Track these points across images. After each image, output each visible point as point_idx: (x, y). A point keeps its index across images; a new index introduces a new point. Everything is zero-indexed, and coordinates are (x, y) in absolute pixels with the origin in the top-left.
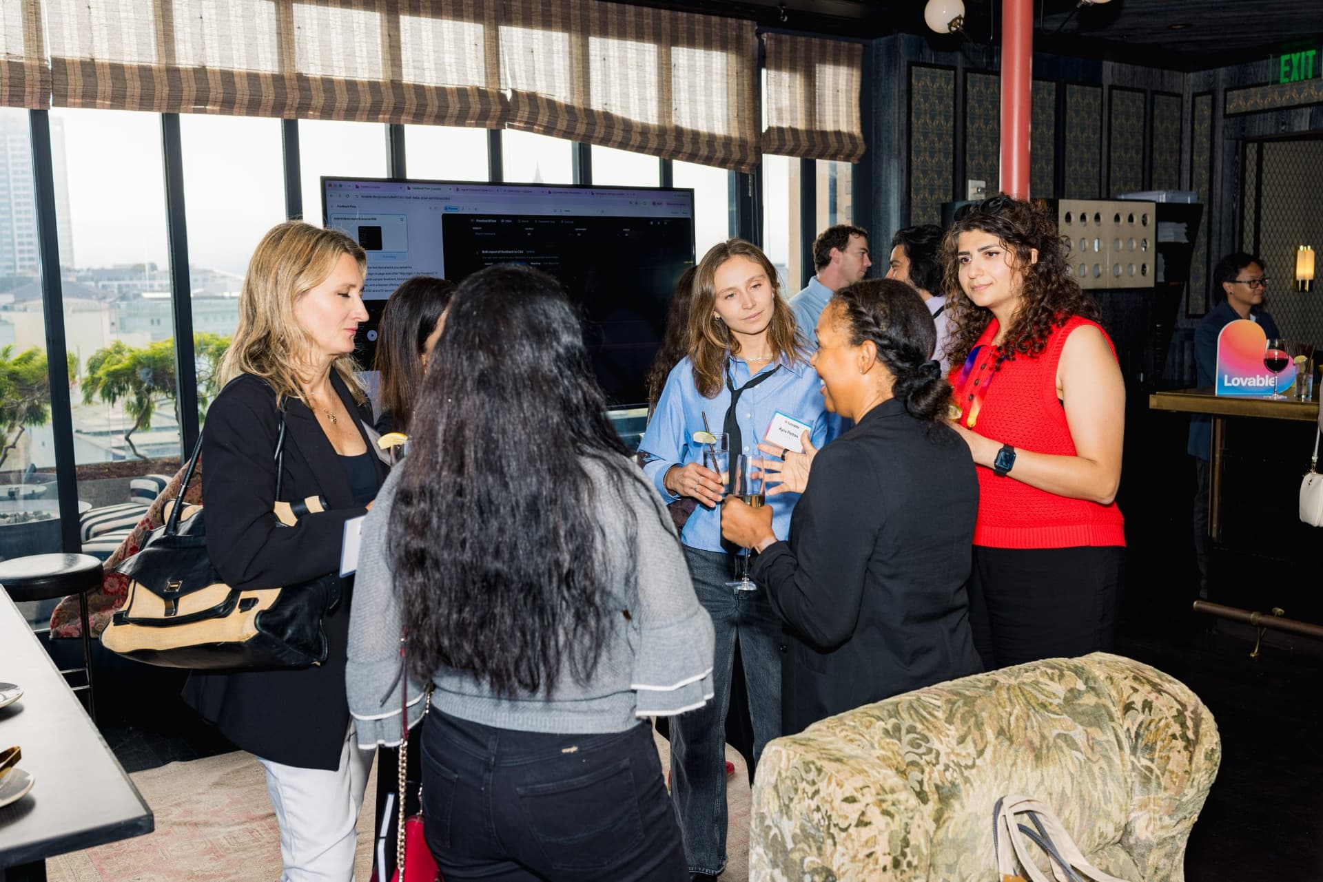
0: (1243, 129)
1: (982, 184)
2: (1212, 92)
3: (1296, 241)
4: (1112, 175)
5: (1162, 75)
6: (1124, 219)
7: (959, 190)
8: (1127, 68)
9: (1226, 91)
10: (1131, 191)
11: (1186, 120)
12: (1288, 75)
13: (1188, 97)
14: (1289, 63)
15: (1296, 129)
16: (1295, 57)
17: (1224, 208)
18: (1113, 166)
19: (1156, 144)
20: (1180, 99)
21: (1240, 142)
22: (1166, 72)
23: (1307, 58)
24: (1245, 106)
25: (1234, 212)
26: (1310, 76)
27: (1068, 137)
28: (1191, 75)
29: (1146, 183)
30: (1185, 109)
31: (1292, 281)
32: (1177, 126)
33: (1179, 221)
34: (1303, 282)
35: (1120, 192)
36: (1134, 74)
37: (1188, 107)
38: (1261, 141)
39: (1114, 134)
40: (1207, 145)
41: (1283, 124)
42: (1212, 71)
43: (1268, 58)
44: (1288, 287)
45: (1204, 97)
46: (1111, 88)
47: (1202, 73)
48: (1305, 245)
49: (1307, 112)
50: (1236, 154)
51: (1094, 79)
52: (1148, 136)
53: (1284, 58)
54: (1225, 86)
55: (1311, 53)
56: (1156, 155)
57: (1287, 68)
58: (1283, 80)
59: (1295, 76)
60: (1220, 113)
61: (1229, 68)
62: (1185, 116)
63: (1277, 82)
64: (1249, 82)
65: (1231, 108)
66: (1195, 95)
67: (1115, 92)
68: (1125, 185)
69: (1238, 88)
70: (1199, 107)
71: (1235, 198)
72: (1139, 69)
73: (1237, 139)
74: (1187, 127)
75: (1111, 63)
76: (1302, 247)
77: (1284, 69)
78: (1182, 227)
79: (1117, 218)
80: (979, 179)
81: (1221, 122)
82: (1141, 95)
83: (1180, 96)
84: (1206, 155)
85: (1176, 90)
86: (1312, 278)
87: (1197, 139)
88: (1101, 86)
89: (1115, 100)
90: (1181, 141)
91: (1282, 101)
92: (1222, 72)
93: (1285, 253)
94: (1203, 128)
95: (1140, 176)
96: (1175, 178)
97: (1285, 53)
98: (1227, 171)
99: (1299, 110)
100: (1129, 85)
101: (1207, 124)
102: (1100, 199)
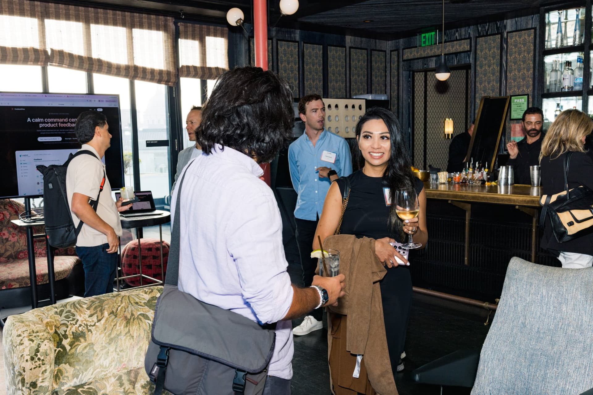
0: (410, 66)
2: (397, 50)
3: (445, 116)
4: (352, 87)
5: (376, 42)
6: (350, 107)
8: (358, 39)
9: (403, 49)
10: (361, 94)
12: (425, 42)
13: (388, 52)
14: (425, 37)
16: (427, 35)
17: (404, 102)
18: (352, 83)
19: (373, 73)
20: (384, 53)
21: (411, 72)
22: (377, 41)
23: (431, 35)
24: (411, 56)
25: (409, 104)
26: (433, 44)
27: (329, 70)
28: (390, 42)
29: (369, 90)
30: (387, 57)
31: (443, 134)
32: (384, 64)
34: (448, 135)
35: (356, 94)
36: (361, 42)
37: (388, 56)
38: (425, 71)
39: (353, 68)
40: (396, 73)
41: (425, 64)
42: (397, 40)
43: (417, 35)
44: (442, 137)
45: (395, 52)
46: (350, 48)
47: (394, 41)
48: (449, 118)
49: (434, 59)
50: (409, 77)
51: (342, 44)
52: (369, 69)
53: (423, 35)
54: (402, 47)
55: (433, 33)
56: (374, 78)
57: (424, 40)
58: (423, 45)
59: (427, 43)
60: (401, 60)
61: (404, 39)
62: (387, 61)
63: (420, 46)
64: (412, 46)
65: (405, 57)
66: (391, 51)
67: (352, 50)
68: (359, 92)
69: (407, 48)
70: (393, 56)
71: (409, 97)
72: (364, 39)
73: (409, 71)
74: (388, 66)
75: (350, 37)
76: (447, 119)
77: (423, 40)
79: (346, 106)
81: (401, 64)
82: (365, 51)
83: (385, 51)
84: (396, 78)
85: (383, 49)
86: (452, 133)
87: (393, 71)
88: (345, 47)
89: (352, 54)
90: (386, 72)
91: (424, 54)
92: (401, 41)
93: (440, 121)
94: (395, 65)
95: (366, 87)
96: (383, 88)
97: (423, 33)
98: (405, 85)
99: (431, 58)
100: (359, 47)
101: (396, 64)
102: (346, 98)
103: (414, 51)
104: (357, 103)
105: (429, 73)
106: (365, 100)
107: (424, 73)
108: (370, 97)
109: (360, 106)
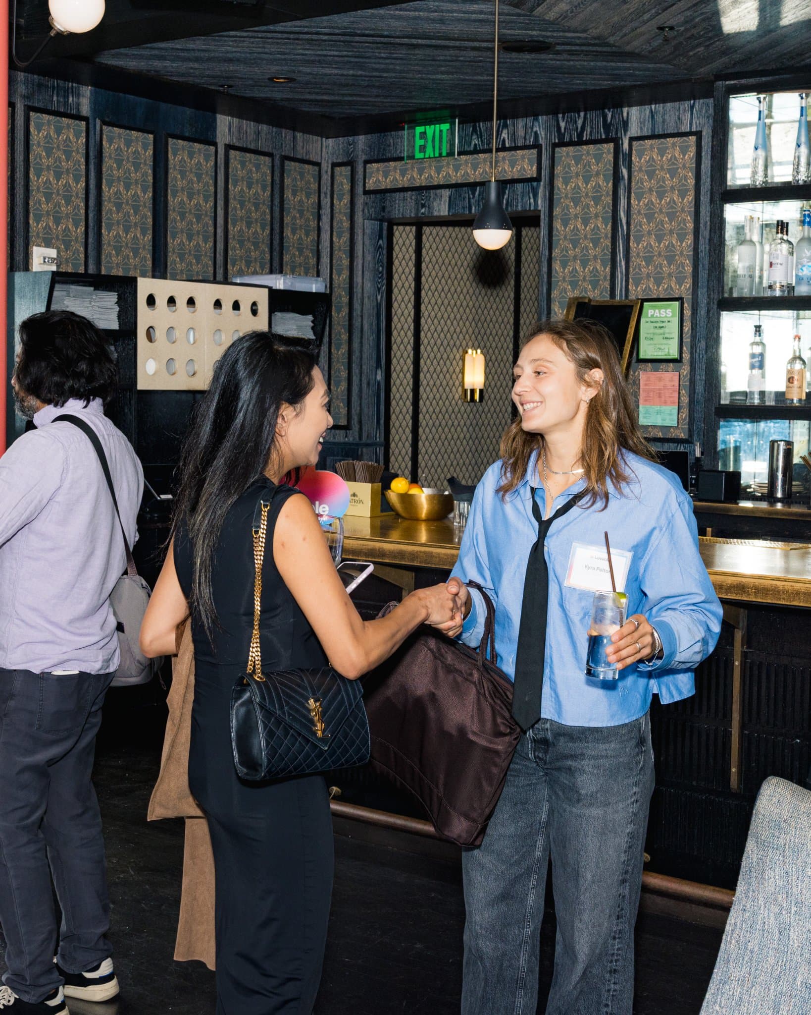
0: (383, 209)
1: (53, 253)
2: (350, 163)
3: (464, 343)
4: (230, 253)
5: (294, 138)
6: (227, 305)
7: (19, 257)
8: (249, 126)
9: (366, 162)
10: (255, 273)
11: (326, 194)
12: (423, 149)
13: (326, 166)
14: (423, 135)
15: (436, 214)
16: (430, 130)
17: (366, 300)
18: (232, 243)
19: (287, 220)
20: (317, 168)
21: (385, 224)
22: (299, 135)
23: (441, 131)
24: (386, 183)
25: (379, 306)
26: (444, 154)
27: (170, 203)
28: (330, 141)
29: (276, 264)
30: (323, 182)
31: (460, 389)
32: (314, 199)
33: (303, 312)
34: (473, 391)
35: (241, 273)
36: (258, 133)
37: (326, 178)
38: (420, 224)
39: (232, 203)
40: (346, 224)
41: (423, 206)
42: (351, 139)
43: (403, 129)
44: (457, 397)
45: (343, 168)
46: (229, 147)
47: (341, 139)
48: (475, 348)
49: (446, 193)
50: (380, 237)
51: (206, 138)
52: (277, 209)
53: (419, 130)
54: (364, 157)
55: (445, 127)
56: (288, 232)
57: (422, 142)
58: (419, 155)
59: (429, 152)
60: (360, 190)
61: (369, 136)
62: (323, 189)
63: (412, 157)
64: (389, 155)
65: (371, 184)
66: (334, 165)
67: (232, 153)
68: (248, 267)
69: (377, 161)
70: (338, 179)
71: (379, 289)
72: (264, 128)
73: (381, 221)
74: (326, 202)
75: (229, 118)
76: (470, 351)
77: (419, 142)
78: (307, 321)
79: (218, 304)
80: (48, 245)
81: (361, 200)
82: (267, 160)
83: (318, 164)
84: (346, 237)
85: (313, 158)
86: (482, 387)
87: (337, 217)
88: (215, 144)
89: (233, 163)
90: (319, 218)
91: (421, 180)
92: (361, 141)
93: (452, 356)
94: (342, 204)
95: (268, 256)
96: (313, 261)
97: (420, 125)
98: (369, 258)
99: (439, 191)
100: (252, 147)
101: (346, 200)
102: (214, 281)
103: (395, 168)
104: (247, 296)
105: (427, 230)
106: (266, 290)
107: (414, 228)
108: (280, 283)
109: (254, 304)
